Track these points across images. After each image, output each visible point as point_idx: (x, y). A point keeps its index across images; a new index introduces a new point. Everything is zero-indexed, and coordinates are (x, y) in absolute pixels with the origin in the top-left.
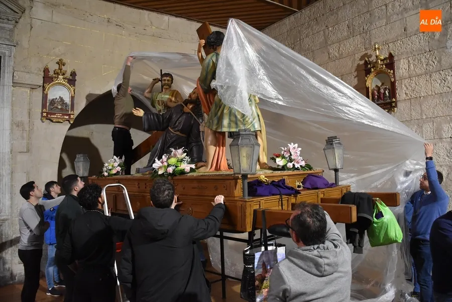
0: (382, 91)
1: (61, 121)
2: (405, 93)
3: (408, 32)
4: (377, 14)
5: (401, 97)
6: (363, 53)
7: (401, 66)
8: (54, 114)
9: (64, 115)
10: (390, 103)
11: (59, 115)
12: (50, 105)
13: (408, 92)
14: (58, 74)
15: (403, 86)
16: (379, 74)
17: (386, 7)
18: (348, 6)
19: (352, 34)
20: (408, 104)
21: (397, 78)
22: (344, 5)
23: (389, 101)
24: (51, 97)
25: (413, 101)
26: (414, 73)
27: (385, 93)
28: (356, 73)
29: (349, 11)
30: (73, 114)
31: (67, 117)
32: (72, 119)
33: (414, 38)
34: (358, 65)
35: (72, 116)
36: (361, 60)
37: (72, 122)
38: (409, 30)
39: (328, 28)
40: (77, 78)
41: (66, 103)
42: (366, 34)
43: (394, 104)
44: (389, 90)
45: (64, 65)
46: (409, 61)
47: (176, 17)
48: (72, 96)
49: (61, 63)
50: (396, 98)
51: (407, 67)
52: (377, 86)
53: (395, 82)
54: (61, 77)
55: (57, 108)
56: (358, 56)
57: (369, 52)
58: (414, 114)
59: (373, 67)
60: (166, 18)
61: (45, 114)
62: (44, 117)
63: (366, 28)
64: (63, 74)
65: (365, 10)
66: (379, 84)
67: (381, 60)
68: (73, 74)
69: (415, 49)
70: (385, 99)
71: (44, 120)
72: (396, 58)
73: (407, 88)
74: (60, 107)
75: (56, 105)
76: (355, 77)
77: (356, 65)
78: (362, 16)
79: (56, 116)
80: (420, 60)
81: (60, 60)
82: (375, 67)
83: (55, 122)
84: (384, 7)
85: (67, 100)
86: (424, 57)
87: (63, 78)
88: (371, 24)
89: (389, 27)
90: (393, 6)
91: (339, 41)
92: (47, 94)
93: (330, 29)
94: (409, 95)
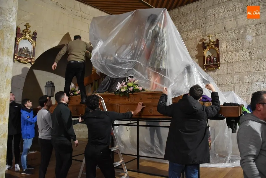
0: (212, 58)
1: (26, 63)
2: (225, 60)
3: (226, 29)
4: (209, 19)
5: (222, 61)
6: (201, 38)
7: (222, 46)
8: (22, 58)
9: (28, 59)
10: (217, 65)
11: (25, 59)
12: (19, 51)
13: (226, 59)
14: (26, 32)
15: (223, 56)
16: (211, 49)
17: (215, 15)
18: (193, 13)
19: (195, 28)
20: (226, 65)
21: (220, 52)
22: (190, 12)
23: (216, 63)
24: (20, 46)
25: (228, 64)
26: (229, 50)
27: (213, 59)
28: (197, 48)
29: (194, 16)
30: (34, 59)
31: (30, 60)
32: (33, 61)
33: (229, 32)
34: (198, 44)
35: (33, 60)
36: (200, 41)
37: (33, 64)
38: (227, 28)
39: (181, 24)
40: (37, 36)
41: (30, 52)
42: (203, 29)
43: (219, 65)
44: (216, 57)
45: (29, 27)
46: (227, 44)
47: (94, 7)
48: (34, 47)
49: (27, 26)
50: (219, 62)
51: (226, 47)
52: (209, 56)
53: (219, 53)
54: (28, 34)
55: (24, 54)
56: (198, 40)
57: (205, 38)
58: (229, 70)
59: (208, 46)
60: (89, 7)
61: (16, 57)
62: (16, 58)
63: (203, 25)
64: (29, 33)
65: (203, 16)
66: (211, 55)
67: (212, 42)
68: (35, 34)
69: (230, 38)
70: (214, 62)
71: (16, 61)
72: (220, 42)
73: (225, 57)
74: (26, 54)
75: (23, 52)
76: (196, 50)
77: (197, 44)
78: (201, 19)
79: (23, 59)
80: (232, 44)
81: (27, 24)
82: (208, 45)
83: (22, 63)
84: (213, 16)
85: (30, 49)
86: (234, 42)
87: (29, 35)
88: (206, 23)
89: (216, 26)
90: (218, 15)
91: (187, 31)
92: (18, 44)
93: (182, 24)
94: (226, 61)
